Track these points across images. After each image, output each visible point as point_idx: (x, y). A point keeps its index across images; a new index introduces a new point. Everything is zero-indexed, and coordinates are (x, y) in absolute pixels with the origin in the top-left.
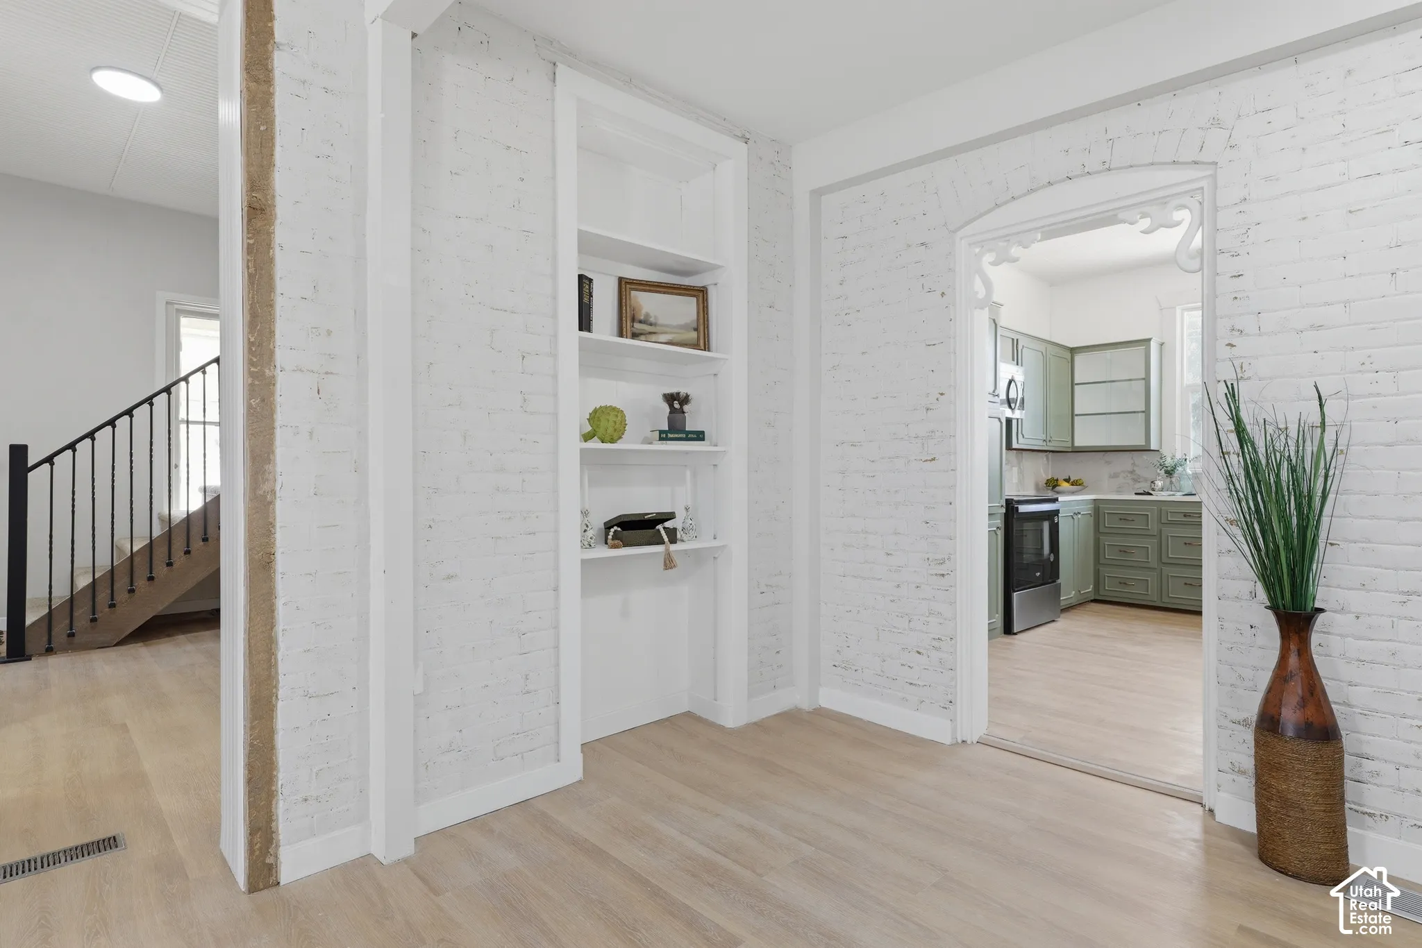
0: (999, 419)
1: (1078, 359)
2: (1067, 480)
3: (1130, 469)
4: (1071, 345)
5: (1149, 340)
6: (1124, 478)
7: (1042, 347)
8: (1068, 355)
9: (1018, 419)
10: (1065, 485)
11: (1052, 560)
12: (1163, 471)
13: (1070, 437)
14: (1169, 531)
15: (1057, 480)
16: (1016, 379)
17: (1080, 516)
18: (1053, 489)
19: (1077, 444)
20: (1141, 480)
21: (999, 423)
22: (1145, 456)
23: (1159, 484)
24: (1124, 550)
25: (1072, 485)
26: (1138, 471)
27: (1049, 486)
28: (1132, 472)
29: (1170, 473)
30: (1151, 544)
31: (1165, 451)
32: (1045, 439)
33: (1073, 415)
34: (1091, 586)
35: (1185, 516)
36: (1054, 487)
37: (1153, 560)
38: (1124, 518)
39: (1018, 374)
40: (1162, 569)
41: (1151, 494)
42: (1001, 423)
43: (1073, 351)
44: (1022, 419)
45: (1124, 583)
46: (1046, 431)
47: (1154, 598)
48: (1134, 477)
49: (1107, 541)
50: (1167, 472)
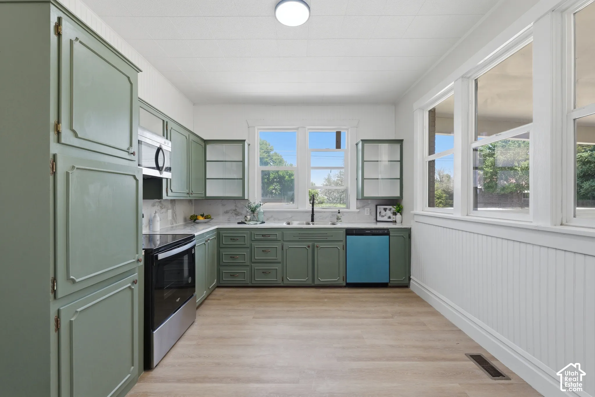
0: (134, 177)
1: (208, 147)
2: (202, 216)
3: (234, 209)
4: (205, 138)
5: (244, 141)
6: (231, 213)
7: (187, 134)
8: (203, 144)
9: (167, 179)
10: (201, 219)
11: (190, 282)
12: (250, 210)
13: (204, 191)
14: (256, 245)
15: (197, 216)
16: (164, 147)
17: (209, 241)
18: (194, 222)
19: (208, 195)
20: (239, 214)
21: (135, 181)
22: (242, 202)
23: (249, 217)
24: (232, 257)
25: (205, 218)
26: (238, 210)
27: (192, 220)
28: (235, 210)
29: (253, 211)
30: (245, 252)
31: (251, 200)
32: (188, 192)
33: (206, 179)
34: (216, 280)
35: (263, 236)
36: (195, 220)
37: (248, 262)
38: (233, 239)
39: (167, 146)
40: (252, 265)
41: (246, 223)
42: (137, 180)
43: (206, 142)
44: (170, 179)
45: (233, 275)
46: (188, 187)
47: (248, 282)
48: (236, 213)
49: (224, 252)
50: (252, 211)
